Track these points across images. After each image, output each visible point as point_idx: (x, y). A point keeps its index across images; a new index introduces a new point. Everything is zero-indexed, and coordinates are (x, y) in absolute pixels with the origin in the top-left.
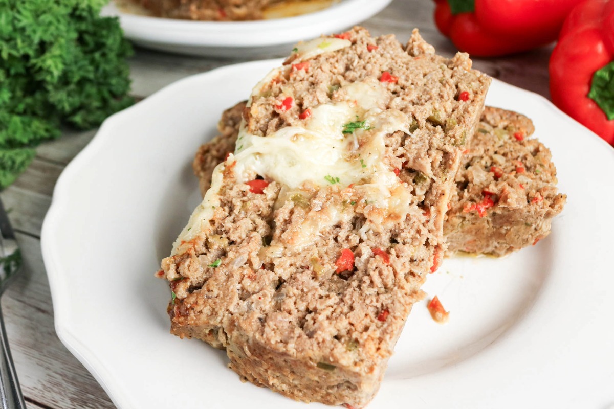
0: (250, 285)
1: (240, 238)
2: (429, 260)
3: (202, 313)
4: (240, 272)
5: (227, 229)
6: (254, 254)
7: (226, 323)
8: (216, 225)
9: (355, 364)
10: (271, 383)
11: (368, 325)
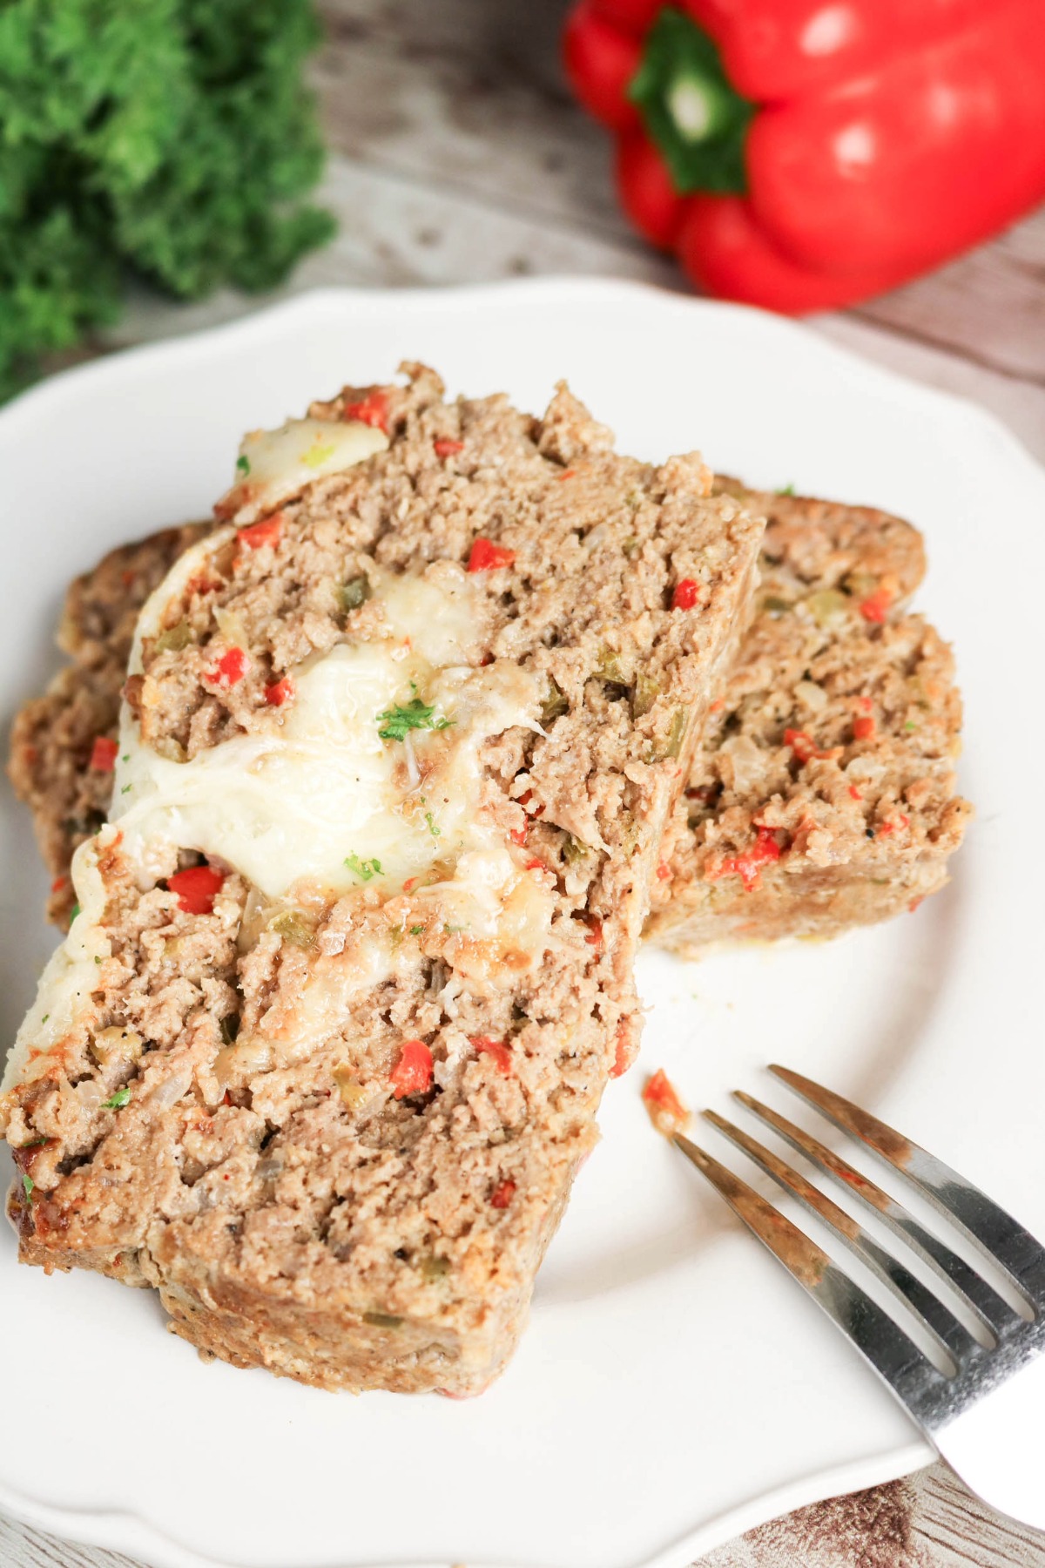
0: (201, 1148)
1: (169, 1032)
2: (606, 1051)
3: (98, 1219)
4: (176, 1116)
5: (136, 1011)
6: (204, 1069)
7: (155, 1242)
8: (109, 1002)
9: (445, 1310)
10: (268, 1361)
11: (469, 1219)
